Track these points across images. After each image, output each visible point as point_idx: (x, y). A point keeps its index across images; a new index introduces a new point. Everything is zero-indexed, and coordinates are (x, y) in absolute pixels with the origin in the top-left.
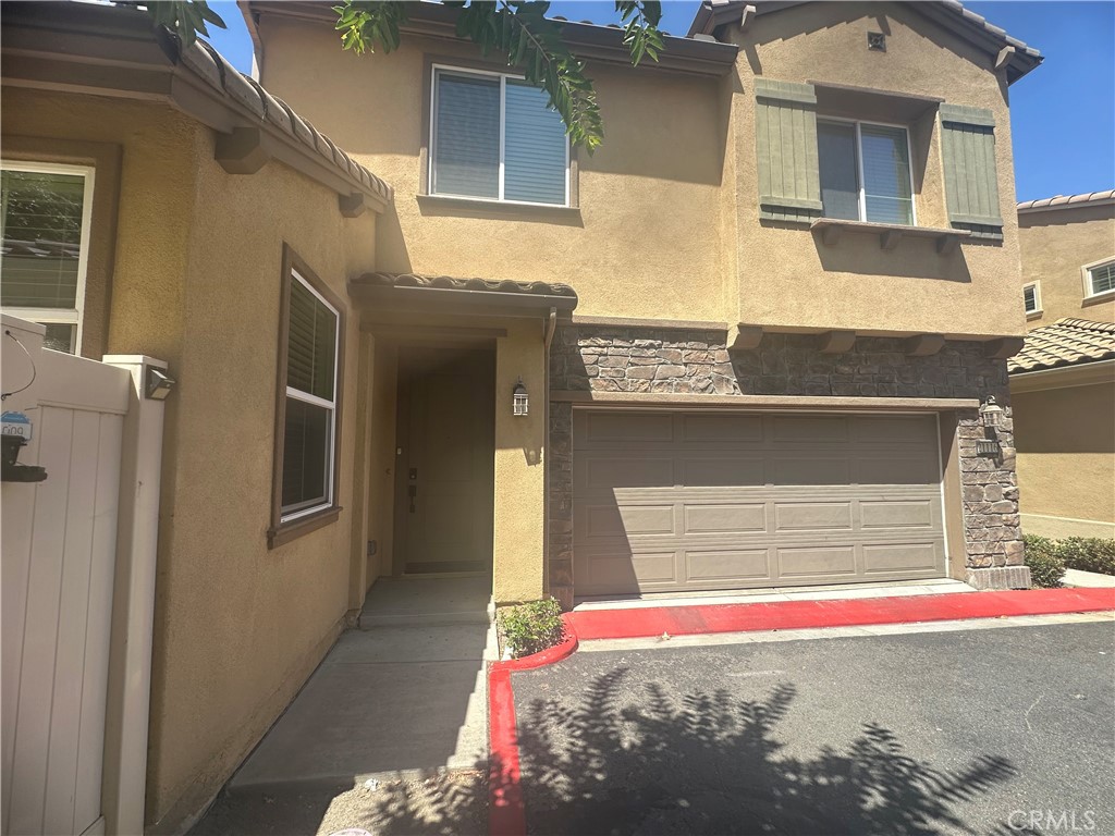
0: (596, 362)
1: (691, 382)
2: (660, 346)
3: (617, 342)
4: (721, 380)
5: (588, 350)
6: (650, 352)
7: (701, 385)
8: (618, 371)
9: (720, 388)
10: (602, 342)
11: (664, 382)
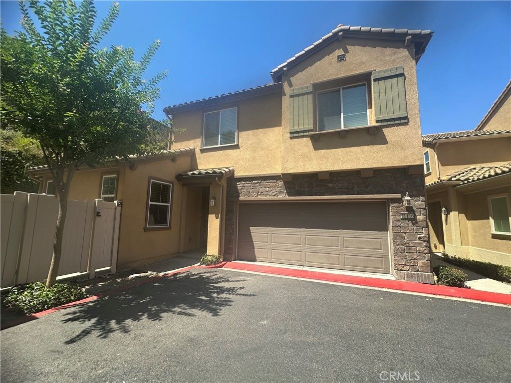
0: (242, 189)
1: (270, 193)
2: (261, 182)
3: (248, 182)
4: (280, 192)
5: (239, 185)
6: (258, 185)
7: (274, 194)
8: (248, 191)
9: (280, 195)
10: (243, 183)
11: (262, 194)
